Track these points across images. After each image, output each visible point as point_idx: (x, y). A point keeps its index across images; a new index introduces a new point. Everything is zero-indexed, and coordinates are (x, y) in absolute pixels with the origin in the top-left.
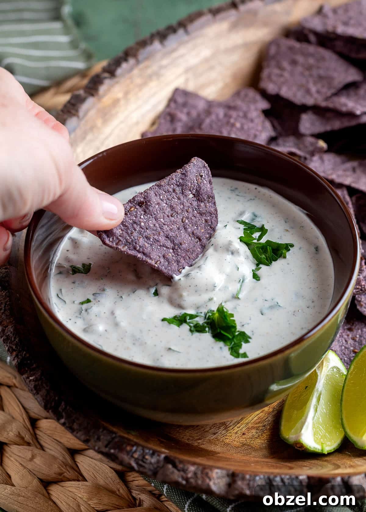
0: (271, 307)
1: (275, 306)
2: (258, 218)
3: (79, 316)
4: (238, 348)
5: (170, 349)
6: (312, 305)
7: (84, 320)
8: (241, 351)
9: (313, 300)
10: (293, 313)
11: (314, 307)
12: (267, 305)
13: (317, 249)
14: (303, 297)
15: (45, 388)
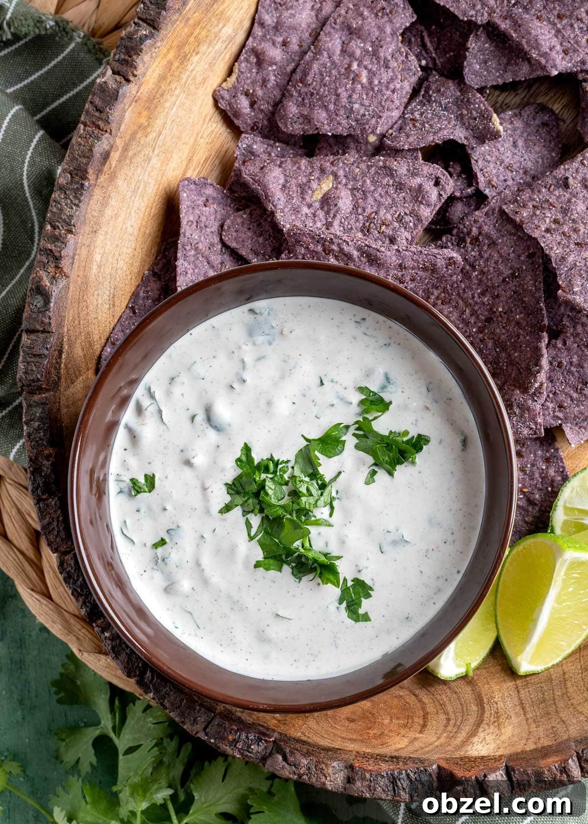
0: (395, 543)
1: (401, 542)
2: (391, 386)
3: (155, 567)
4: (356, 606)
5: (278, 615)
6: (450, 538)
7: (162, 572)
8: (361, 611)
9: (452, 530)
10: (425, 554)
11: (454, 541)
12: (390, 538)
13: (465, 442)
14: (439, 524)
15: (124, 650)
